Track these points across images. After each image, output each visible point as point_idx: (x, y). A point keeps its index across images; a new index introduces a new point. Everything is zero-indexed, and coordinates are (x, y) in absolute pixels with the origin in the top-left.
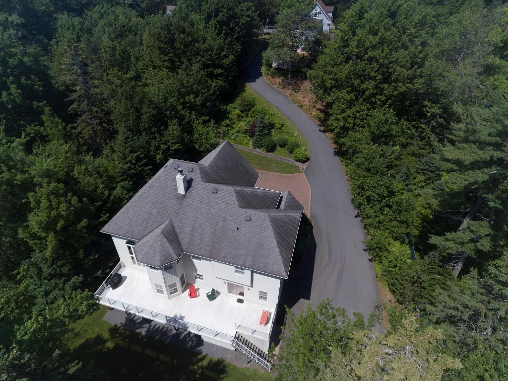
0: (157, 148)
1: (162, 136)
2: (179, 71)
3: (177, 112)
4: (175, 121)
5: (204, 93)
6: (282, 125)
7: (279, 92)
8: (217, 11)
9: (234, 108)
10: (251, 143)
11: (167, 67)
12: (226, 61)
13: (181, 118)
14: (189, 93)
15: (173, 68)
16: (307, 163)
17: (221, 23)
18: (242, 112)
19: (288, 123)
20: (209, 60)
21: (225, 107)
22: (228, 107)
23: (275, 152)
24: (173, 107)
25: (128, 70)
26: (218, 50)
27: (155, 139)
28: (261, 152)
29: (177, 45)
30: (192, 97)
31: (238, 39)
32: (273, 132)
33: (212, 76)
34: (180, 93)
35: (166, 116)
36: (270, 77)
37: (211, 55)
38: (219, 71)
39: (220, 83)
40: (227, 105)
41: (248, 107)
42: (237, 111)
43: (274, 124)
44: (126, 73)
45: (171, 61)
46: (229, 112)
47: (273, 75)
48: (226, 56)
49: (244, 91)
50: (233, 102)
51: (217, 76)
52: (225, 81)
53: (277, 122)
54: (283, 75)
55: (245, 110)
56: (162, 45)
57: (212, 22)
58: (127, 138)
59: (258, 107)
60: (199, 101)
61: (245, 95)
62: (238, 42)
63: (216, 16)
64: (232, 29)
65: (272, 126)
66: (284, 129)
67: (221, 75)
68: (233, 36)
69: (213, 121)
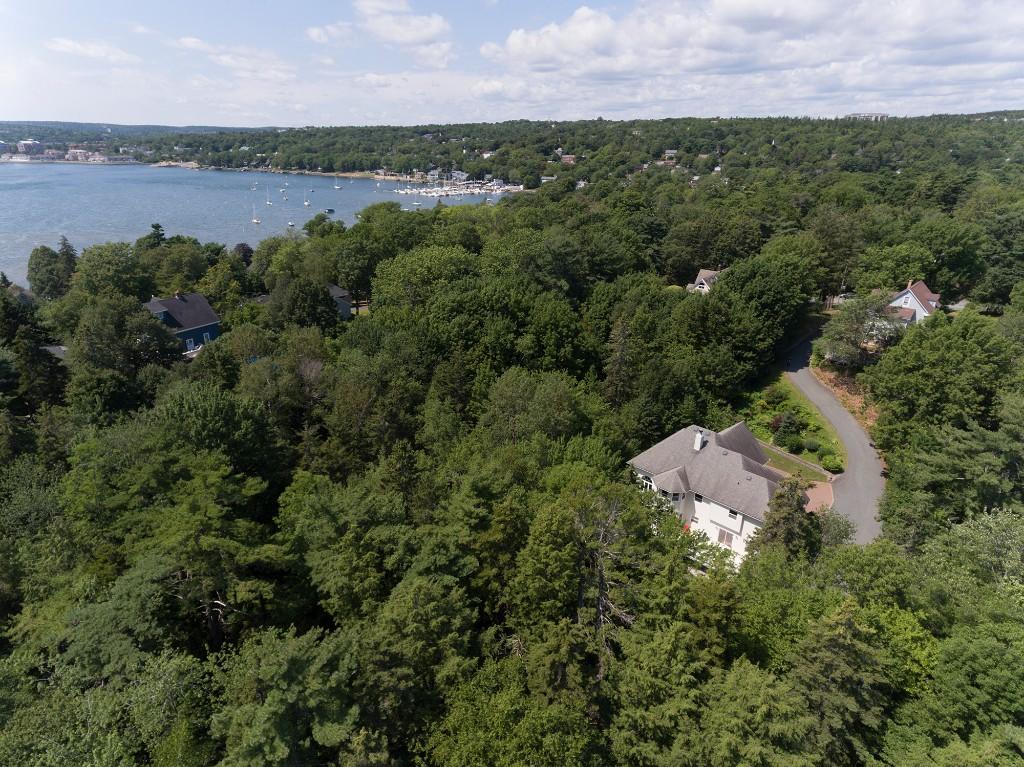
0: (669, 419)
1: (676, 408)
2: (705, 349)
3: (695, 389)
4: (691, 397)
5: (727, 375)
6: (818, 429)
7: (827, 390)
9: (759, 398)
10: (772, 439)
12: (762, 346)
13: (698, 396)
14: (709, 372)
15: (698, 346)
16: (838, 475)
18: (768, 403)
19: (827, 428)
20: (741, 342)
21: (748, 394)
22: (753, 395)
23: (801, 455)
24: (692, 384)
25: (651, 339)
26: (753, 332)
27: (669, 409)
28: (783, 451)
29: (709, 324)
30: (712, 377)
32: (803, 433)
33: (739, 358)
34: (700, 371)
35: (683, 390)
36: (819, 370)
37: (743, 337)
38: (750, 354)
39: (748, 367)
40: (751, 392)
41: (777, 400)
42: (762, 402)
43: (808, 425)
44: (648, 343)
45: (698, 337)
46: (752, 401)
47: (824, 367)
48: (763, 340)
49: (778, 380)
50: (760, 391)
52: (754, 366)
53: (812, 424)
54: (838, 370)
55: (773, 402)
56: (693, 323)
57: (753, 303)
58: (647, 402)
59: (792, 402)
60: (719, 381)
61: (778, 384)
63: (759, 298)
65: (805, 426)
66: (820, 433)
67: (752, 358)
69: (729, 407)
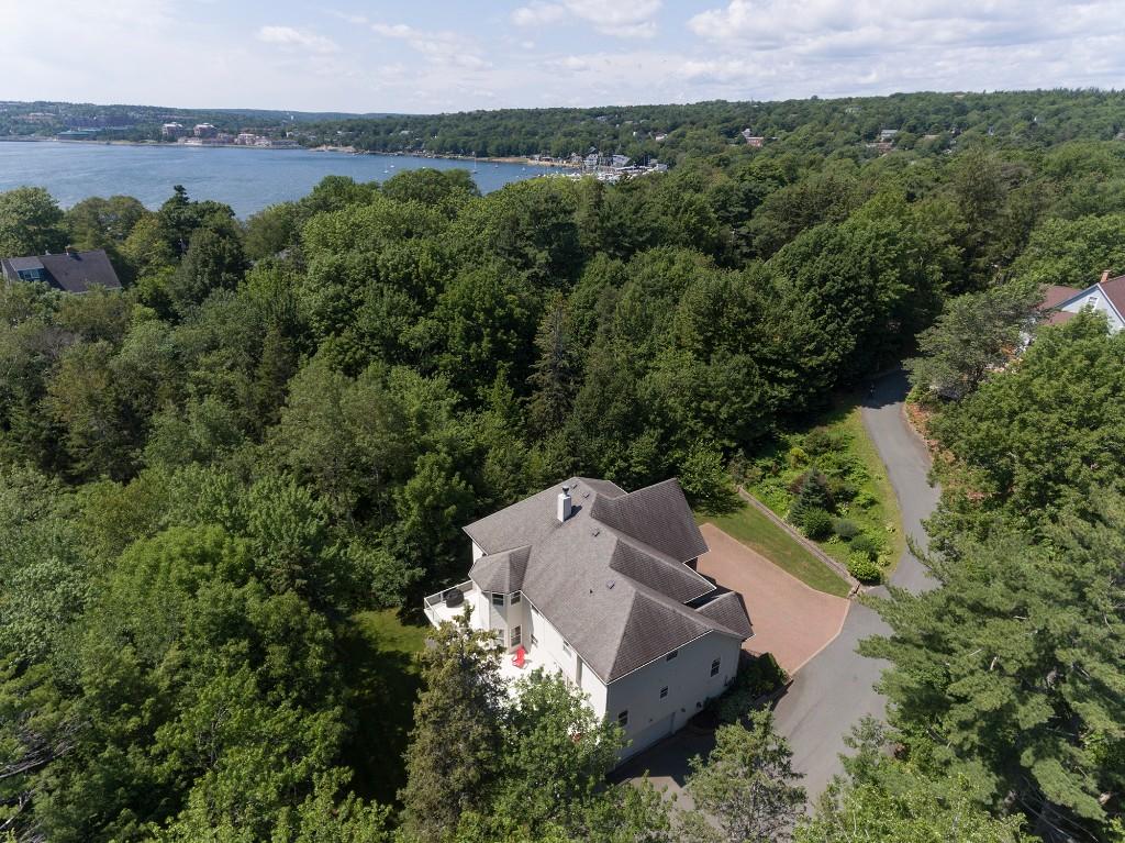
5: (734, 403)
6: (872, 502)
7: (917, 440)
8: (824, 279)
9: (799, 444)
10: (788, 512)
11: (696, 351)
12: (813, 362)
14: (708, 396)
16: (872, 588)
17: (827, 298)
18: (808, 453)
19: (888, 504)
20: (775, 353)
21: (787, 437)
22: (793, 438)
23: (825, 545)
26: (800, 339)
28: (797, 534)
31: (854, 329)
32: (843, 508)
36: (916, 407)
37: (780, 346)
39: (785, 393)
40: (793, 433)
41: (821, 449)
42: (801, 450)
43: (856, 495)
46: (788, 448)
47: (924, 404)
49: (842, 419)
50: (802, 431)
51: (781, 381)
53: (866, 493)
55: (814, 452)
62: (853, 333)
64: (846, 311)
65: (847, 496)
66: (872, 511)
68: (845, 321)
